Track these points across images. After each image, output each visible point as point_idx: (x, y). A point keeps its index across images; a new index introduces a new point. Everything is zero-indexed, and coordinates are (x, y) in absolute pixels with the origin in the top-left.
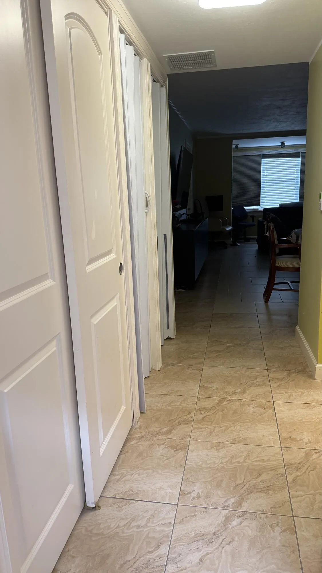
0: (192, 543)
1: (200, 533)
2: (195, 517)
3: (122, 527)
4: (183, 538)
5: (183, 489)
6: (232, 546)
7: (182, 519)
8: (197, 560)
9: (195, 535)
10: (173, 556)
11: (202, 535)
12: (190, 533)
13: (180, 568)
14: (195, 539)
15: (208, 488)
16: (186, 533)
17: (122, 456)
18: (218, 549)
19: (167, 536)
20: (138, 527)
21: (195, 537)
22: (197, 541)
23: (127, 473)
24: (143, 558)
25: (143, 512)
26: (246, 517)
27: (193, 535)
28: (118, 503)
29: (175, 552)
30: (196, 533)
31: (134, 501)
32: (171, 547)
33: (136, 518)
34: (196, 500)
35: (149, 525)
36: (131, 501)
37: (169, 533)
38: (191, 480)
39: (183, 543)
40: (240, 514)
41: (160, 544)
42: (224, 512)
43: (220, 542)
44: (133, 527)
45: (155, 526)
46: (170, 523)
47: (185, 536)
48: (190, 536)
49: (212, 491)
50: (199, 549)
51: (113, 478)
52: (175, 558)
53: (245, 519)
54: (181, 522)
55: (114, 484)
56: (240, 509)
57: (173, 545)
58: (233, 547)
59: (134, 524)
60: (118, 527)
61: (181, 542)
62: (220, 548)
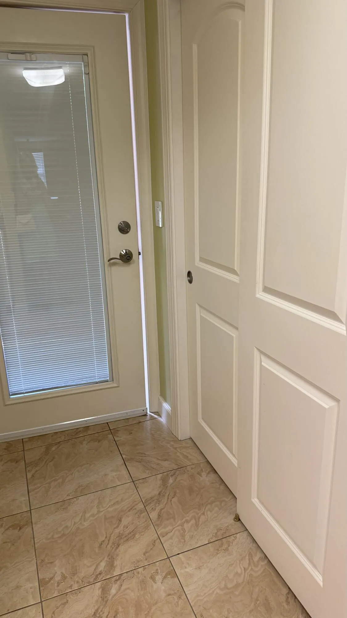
0: (134, 529)
1: (132, 540)
2: (143, 552)
3: (200, 516)
4: (144, 530)
5: (175, 579)
6: (99, 542)
7: (155, 545)
8: (123, 520)
9: (135, 536)
10: (143, 514)
11: (129, 539)
12: (140, 537)
13: (134, 509)
14: (133, 534)
15: (149, 595)
16: (143, 535)
17: (285, 591)
18: (110, 534)
19: (157, 525)
20: (187, 521)
21: (134, 535)
22: (131, 533)
23: (252, 568)
24: (165, 503)
25: (194, 535)
26: (93, 577)
27: (136, 536)
28: (225, 532)
29: (143, 517)
30: (135, 538)
31: (212, 541)
32: (149, 519)
33: (196, 527)
34: (154, 572)
35: (180, 528)
36: (214, 539)
37: (158, 529)
38: (175, 597)
39: (141, 526)
40: (100, 577)
41: (159, 518)
42: (117, 572)
43: (110, 541)
44: (191, 519)
45: (174, 528)
46: (163, 537)
47: (142, 532)
48: (139, 534)
49: (142, 592)
50: (126, 527)
51: (259, 555)
52: (141, 513)
53: (93, 573)
54: (154, 542)
55: (251, 548)
56: (102, 584)
57: (149, 521)
58: (97, 541)
59: (193, 522)
60: (204, 514)
61: (143, 526)
62: (108, 536)
